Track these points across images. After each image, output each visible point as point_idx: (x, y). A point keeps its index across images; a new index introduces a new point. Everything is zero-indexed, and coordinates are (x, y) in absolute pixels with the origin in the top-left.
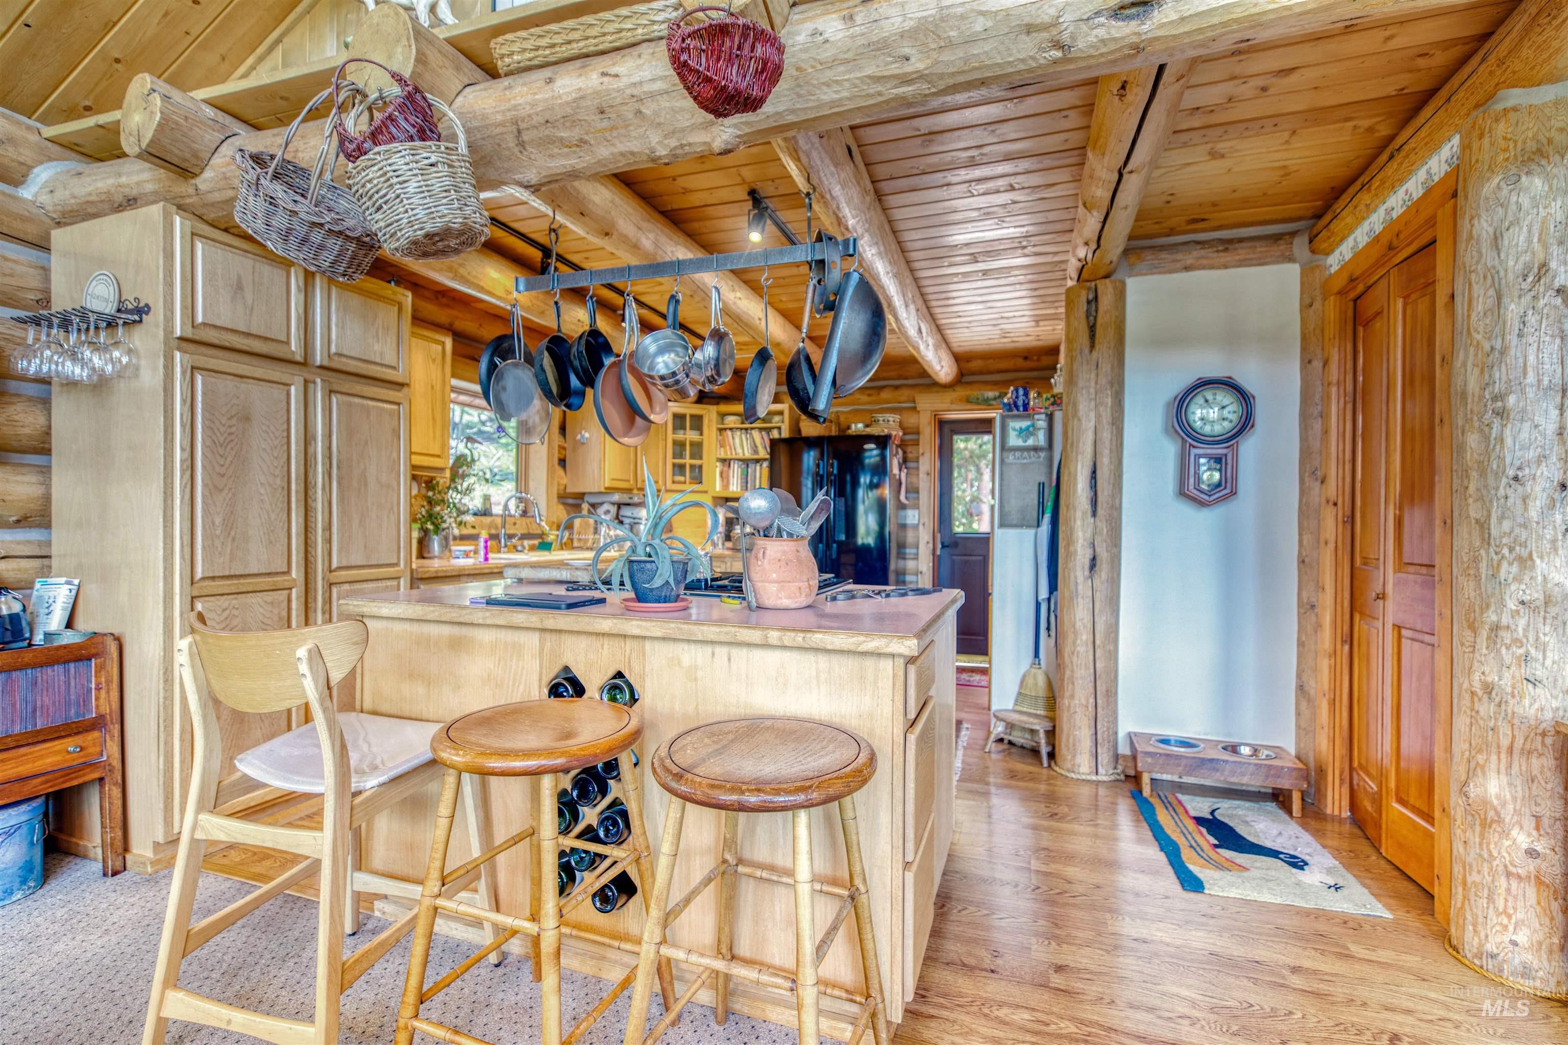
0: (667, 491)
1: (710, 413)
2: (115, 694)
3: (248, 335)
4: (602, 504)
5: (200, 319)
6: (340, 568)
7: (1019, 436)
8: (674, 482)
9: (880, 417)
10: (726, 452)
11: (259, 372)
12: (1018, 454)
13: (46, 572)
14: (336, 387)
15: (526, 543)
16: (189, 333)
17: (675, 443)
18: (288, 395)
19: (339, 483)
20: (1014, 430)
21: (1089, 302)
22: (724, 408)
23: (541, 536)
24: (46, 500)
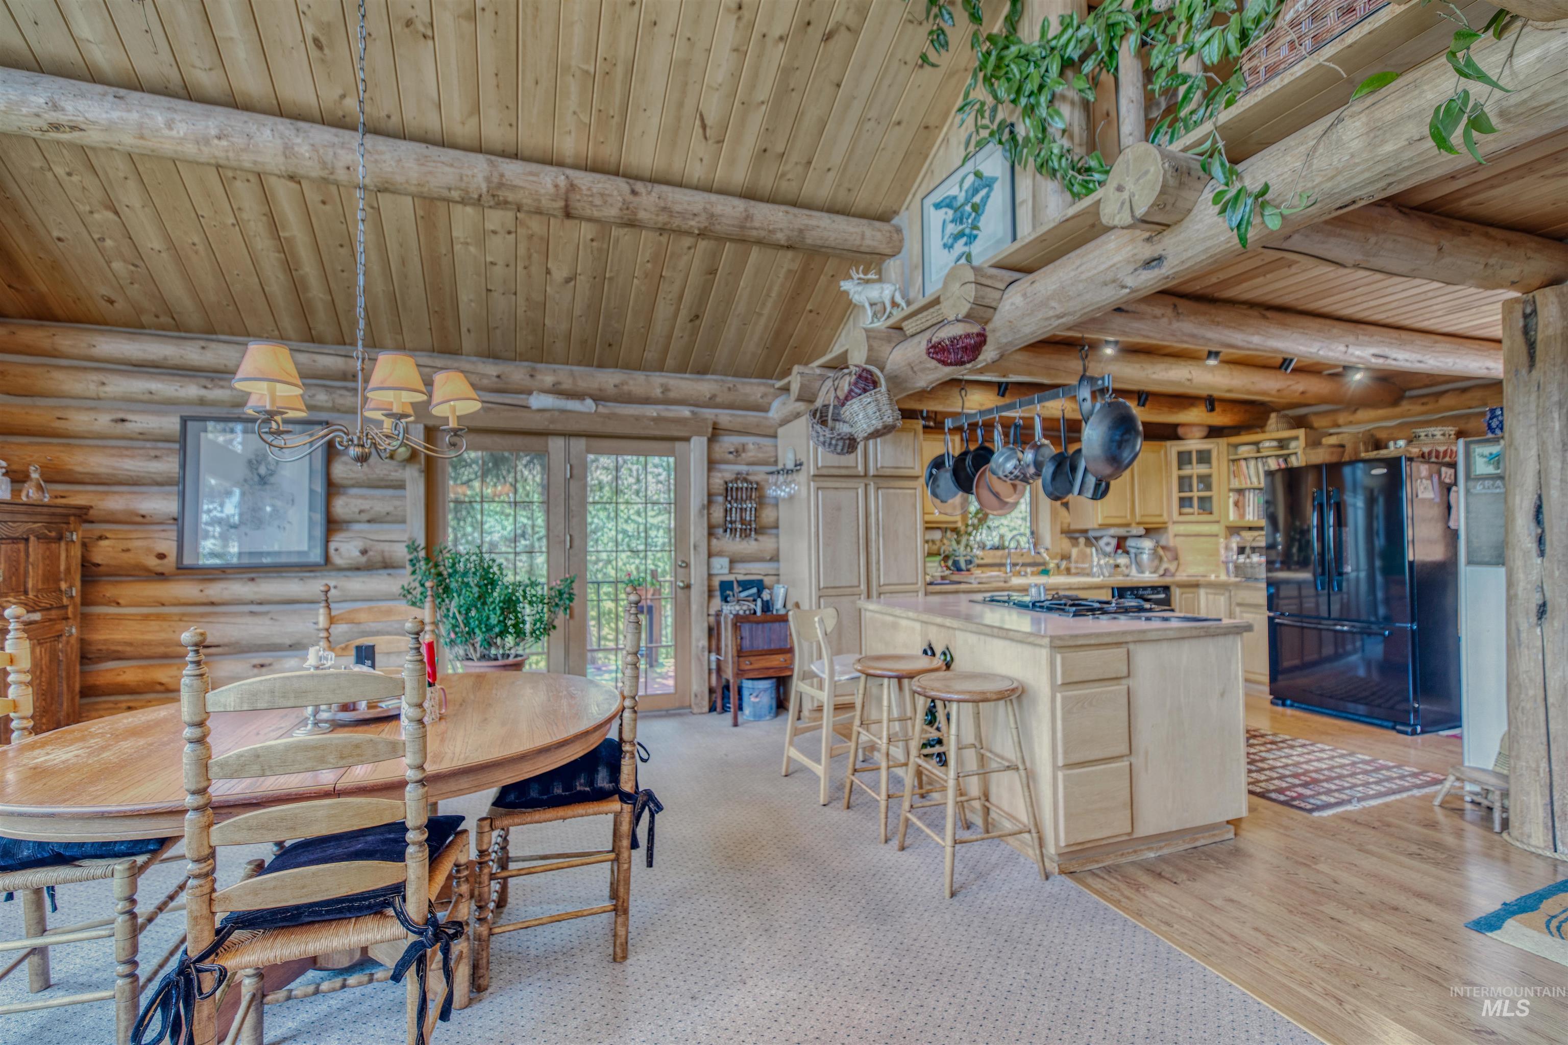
0: (1174, 523)
1: (1217, 447)
3: (839, 467)
4: (1101, 537)
5: (820, 465)
6: (885, 585)
7: (1489, 463)
8: (1180, 514)
9: (1422, 432)
10: (1240, 482)
12: (1488, 483)
13: (778, 582)
14: (880, 485)
15: (1029, 570)
16: (816, 472)
17: (1181, 479)
18: (857, 493)
20: (1482, 456)
21: (1526, 316)
22: (1235, 440)
23: (1044, 564)
24: (778, 550)
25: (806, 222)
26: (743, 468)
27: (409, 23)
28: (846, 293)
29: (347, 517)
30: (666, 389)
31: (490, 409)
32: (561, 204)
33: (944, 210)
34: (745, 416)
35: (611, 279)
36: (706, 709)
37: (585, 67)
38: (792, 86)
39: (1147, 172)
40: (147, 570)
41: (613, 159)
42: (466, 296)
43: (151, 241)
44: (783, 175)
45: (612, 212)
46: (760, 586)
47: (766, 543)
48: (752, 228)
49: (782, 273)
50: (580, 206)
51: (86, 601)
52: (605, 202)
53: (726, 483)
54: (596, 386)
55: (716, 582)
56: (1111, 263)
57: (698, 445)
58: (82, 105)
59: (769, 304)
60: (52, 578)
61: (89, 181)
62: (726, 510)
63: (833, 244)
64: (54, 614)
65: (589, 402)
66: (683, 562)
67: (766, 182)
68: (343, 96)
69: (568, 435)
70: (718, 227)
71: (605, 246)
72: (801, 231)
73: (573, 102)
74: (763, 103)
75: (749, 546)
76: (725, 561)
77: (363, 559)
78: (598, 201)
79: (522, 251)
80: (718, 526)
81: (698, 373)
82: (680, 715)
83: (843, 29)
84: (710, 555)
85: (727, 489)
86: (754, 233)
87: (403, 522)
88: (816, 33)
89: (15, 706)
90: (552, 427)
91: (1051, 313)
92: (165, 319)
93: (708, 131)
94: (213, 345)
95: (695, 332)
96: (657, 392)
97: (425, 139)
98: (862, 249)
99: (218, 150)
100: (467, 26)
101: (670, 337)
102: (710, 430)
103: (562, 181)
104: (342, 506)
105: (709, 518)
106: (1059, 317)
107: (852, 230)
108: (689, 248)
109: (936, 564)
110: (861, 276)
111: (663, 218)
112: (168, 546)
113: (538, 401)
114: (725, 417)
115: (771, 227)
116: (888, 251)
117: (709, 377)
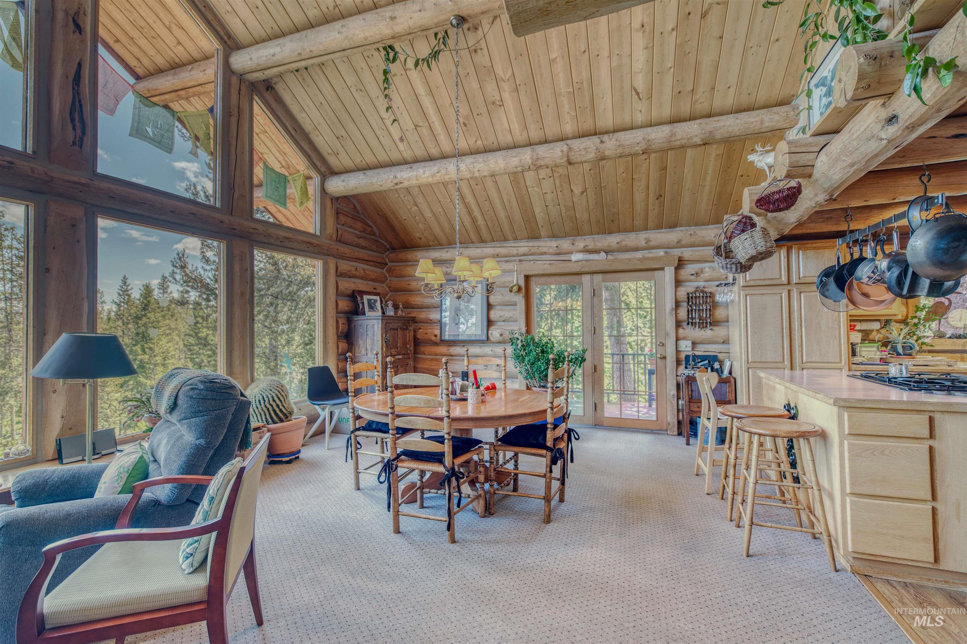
2: (734, 395)
3: (765, 279)
5: (748, 279)
6: (806, 362)
11: (769, 292)
13: (726, 357)
14: (803, 290)
16: (745, 284)
18: (781, 297)
19: (805, 328)
24: (729, 335)
25: (715, 125)
26: (701, 284)
27: (493, 103)
28: (753, 162)
29: (495, 320)
30: (648, 241)
31: (552, 264)
32: (566, 159)
33: (821, 88)
34: (703, 250)
35: (605, 187)
36: (676, 433)
37: (568, 90)
38: (687, 52)
39: (850, 67)
40: (432, 341)
41: (592, 127)
42: (538, 210)
43: (428, 214)
44: (696, 101)
45: (591, 156)
46: (715, 358)
47: (719, 332)
48: (675, 141)
49: (712, 158)
50: (575, 157)
51: (416, 352)
52: (587, 152)
53: (688, 294)
54: (606, 244)
55: (683, 356)
56: (866, 125)
57: (669, 273)
58: (402, 174)
59: (708, 179)
60: (405, 343)
61: (410, 198)
62: (688, 311)
63: (738, 134)
64: (406, 356)
65: (603, 254)
66: (661, 343)
67: (685, 108)
68: (476, 141)
69: (592, 273)
70: (654, 146)
71: (598, 171)
72: (711, 132)
73: (566, 108)
74: (671, 68)
75: (707, 333)
76: (689, 343)
77: (501, 338)
78: (583, 153)
79: (558, 184)
80: (684, 321)
81: (670, 227)
82: (659, 434)
83: (714, 5)
84: (677, 339)
85: (688, 298)
86: (678, 143)
87: (516, 321)
88: (695, 18)
89: (376, 382)
90: (583, 270)
91: (845, 164)
92: (436, 242)
93: (641, 95)
94: (450, 250)
95: (662, 205)
96: (643, 243)
97: (508, 148)
98: (762, 130)
99: (438, 177)
100: (515, 95)
101: (647, 211)
102: (677, 262)
103: (565, 148)
104: (494, 315)
105: (676, 316)
106: (852, 165)
107: (752, 120)
108: (646, 159)
109: (875, 349)
110: (761, 149)
111: (620, 151)
112: (437, 332)
113: (575, 257)
114: (687, 253)
115: (689, 136)
116: (787, 125)
117: (678, 229)
